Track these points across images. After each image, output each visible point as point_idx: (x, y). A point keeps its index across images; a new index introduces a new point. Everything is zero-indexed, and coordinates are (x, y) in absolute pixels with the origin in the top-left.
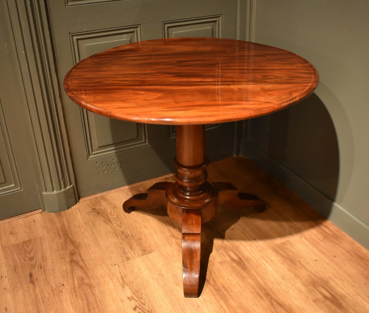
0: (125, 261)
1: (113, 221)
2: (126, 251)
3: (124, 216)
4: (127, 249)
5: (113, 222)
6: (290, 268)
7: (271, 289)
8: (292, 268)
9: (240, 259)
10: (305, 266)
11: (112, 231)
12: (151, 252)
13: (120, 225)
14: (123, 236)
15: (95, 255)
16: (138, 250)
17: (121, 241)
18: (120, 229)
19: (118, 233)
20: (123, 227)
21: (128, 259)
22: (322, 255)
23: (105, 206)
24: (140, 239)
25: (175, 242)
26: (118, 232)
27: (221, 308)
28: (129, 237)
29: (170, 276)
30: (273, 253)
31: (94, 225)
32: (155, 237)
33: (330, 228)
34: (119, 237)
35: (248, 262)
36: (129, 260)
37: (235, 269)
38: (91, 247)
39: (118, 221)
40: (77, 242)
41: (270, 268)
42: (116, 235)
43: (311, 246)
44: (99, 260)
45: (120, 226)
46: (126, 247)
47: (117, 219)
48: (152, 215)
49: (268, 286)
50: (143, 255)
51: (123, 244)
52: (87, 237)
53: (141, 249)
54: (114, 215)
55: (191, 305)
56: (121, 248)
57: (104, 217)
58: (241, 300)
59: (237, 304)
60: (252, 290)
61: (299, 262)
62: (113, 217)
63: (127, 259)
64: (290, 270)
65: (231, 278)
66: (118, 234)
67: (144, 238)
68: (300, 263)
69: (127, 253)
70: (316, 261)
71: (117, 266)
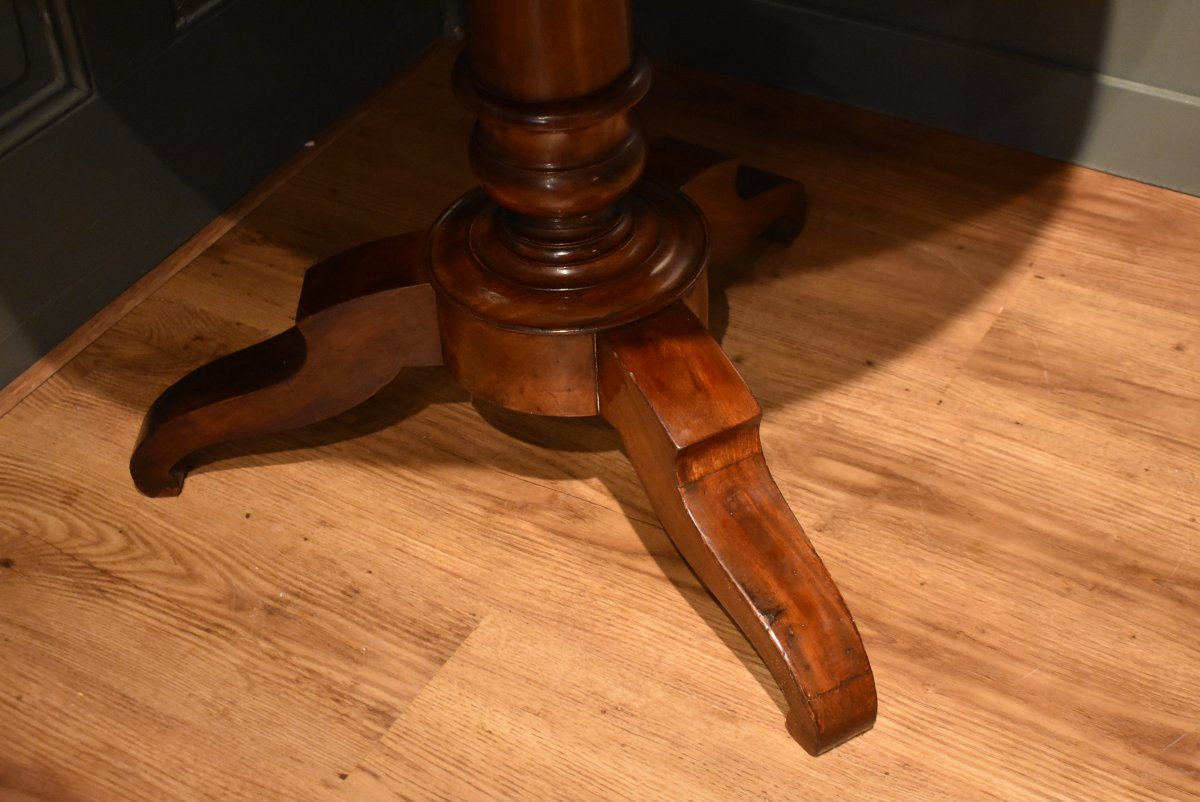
0: (381, 735)
1: (124, 568)
2: (336, 684)
3: (162, 516)
4: (339, 673)
5: (129, 572)
6: (1116, 422)
7: (1121, 543)
8: (1122, 420)
9: (885, 473)
10: (1160, 387)
11: (174, 621)
12: (469, 629)
13: (180, 569)
14: (254, 617)
15: (192, 781)
16: (394, 649)
17: (263, 644)
18: (201, 590)
19: (213, 613)
20: (210, 575)
21: (385, 715)
22: (1182, 318)
23: (12, 514)
24: (352, 592)
25: (539, 531)
26: (206, 610)
27: (1007, 723)
28: (289, 610)
29: (660, 694)
30: (998, 391)
31: (36, 635)
32: (422, 550)
33: (1111, 194)
34: (234, 632)
35: (933, 473)
36: (393, 719)
37: (909, 528)
38: (132, 752)
39: (154, 554)
40: (25, 761)
41: (1041, 460)
42: (207, 630)
43: (1110, 300)
44: (238, 794)
45: (191, 576)
46: (319, 663)
47: (141, 549)
48: (301, 452)
49: (1104, 536)
50: (442, 662)
51: (289, 653)
52: (55, 709)
53: (407, 635)
54: (101, 540)
55: (872, 774)
56: (297, 681)
57: (54, 570)
58: (1051, 646)
59: (1053, 673)
60: (1057, 583)
61: (1124, 381)
62: (103, 549)
63: (378, 718)
64: (1122, 432)
65: (925, 574)
66: (220, 621)
67: (368, 575)
68: (1133, 384)
69: (352, 689)
70: (1179, 348)
71: (357, 779)
